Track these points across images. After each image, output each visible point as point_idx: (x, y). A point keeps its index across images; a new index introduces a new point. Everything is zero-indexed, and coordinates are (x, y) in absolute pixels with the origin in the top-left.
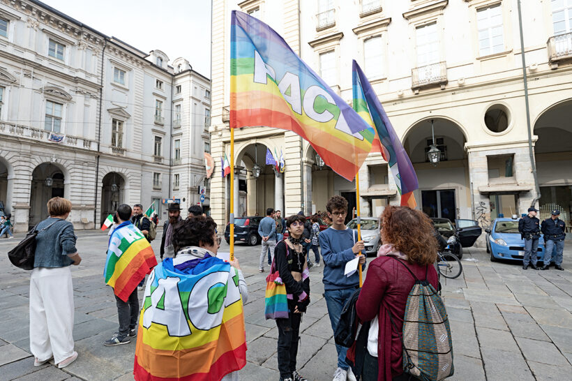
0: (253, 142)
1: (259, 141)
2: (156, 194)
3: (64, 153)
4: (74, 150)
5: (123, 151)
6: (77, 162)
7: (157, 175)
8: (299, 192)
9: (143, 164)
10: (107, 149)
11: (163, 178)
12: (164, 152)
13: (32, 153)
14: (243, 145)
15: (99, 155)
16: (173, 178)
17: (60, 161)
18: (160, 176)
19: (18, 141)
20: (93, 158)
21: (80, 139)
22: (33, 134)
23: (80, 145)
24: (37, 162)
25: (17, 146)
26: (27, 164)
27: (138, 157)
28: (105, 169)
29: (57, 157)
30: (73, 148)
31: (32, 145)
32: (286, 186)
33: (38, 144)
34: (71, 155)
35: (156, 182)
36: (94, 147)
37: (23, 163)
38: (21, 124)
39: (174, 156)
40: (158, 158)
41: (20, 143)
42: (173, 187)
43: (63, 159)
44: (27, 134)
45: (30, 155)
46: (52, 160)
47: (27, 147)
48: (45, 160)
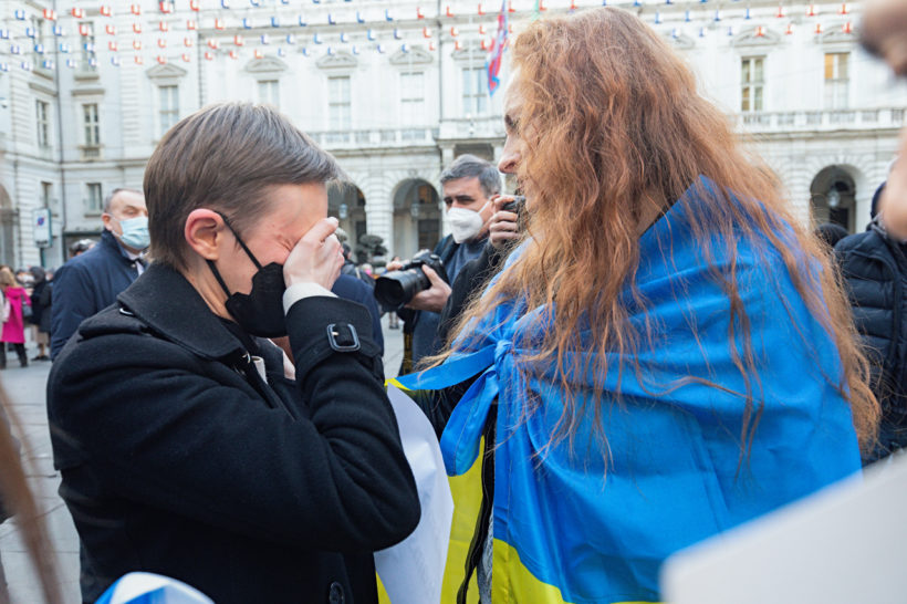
4: (874, 134)
6: (879, 155)
13: (808, 153)
17: (852, 161)
19: (788, 138)
21: (886, 109)
22: (809, 121)
23: (885, 121)
24: (814, 167)
25: (786, 148)
26: (802, 173)
29: (847, 152)
30: (874, 130)
31: (808, 139)
33: (817, 136)
34: (868, 144)
37: (796, 173)
38: (791, 109)
41: (790, 140)
43: (856, 155)
44: (800, 124)
45: (803, 158)
46: (837, 159)
47: (799, 147)
48: (828, 161)
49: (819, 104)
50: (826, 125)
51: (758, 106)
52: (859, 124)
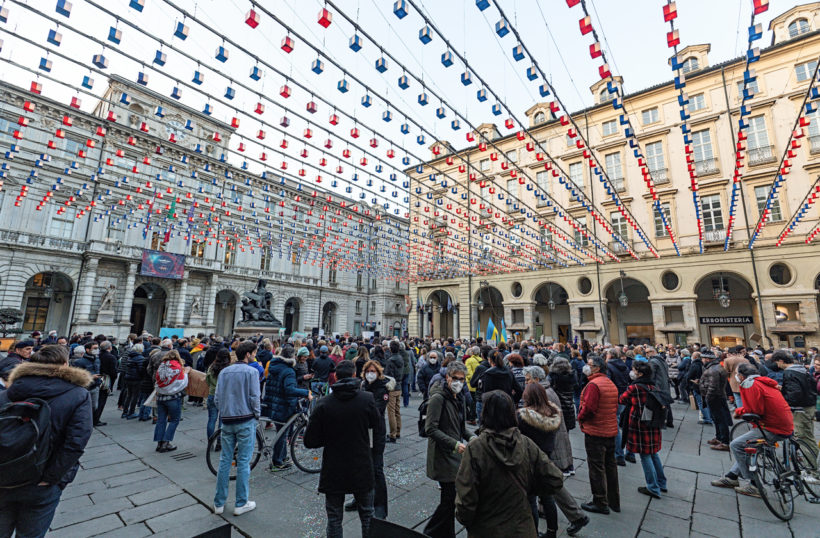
0: (438, 289)
1: (444, 289)
2: (358, 318)
3: (302, 290)
4: (308, 287)
5: (336, 285)
6: (309, 295)
7: (358, 302)
8: (468, 325)
9: (349, 294)
10: (326, 285)
11: (363, 304)
12: (364, 283)
13: (285, 291)
14: (432, 291)
15: (321, 289)
16: (370, 303)
17: (300, 296)
18: (361, 304)
19: (279, 284)
20: (318, 292)
21: (312, 279)
22: (286, 278)
23: (311, 283)
24: (287, 297)
26: (283, 299)
27: (346, 289)
28: (325, 300)
29: (298, 293)
31: (286, 285)
32: (461, 321)
33: (289, 285)
34: (306, 290)
35: (358, 308)
36: (319, 284)
37: (280, 299)
38: (281, 271)
39: (371, 287)
40: (359, 288)
42: (370, 312)
43: (301, 294)
44: (283, 279)
45: (283, 293)
47: (283, 288)
48: (292, 295)
49: (289, 272)
50: (292, 281)
51: (268, 268)
52: (303, 283)
